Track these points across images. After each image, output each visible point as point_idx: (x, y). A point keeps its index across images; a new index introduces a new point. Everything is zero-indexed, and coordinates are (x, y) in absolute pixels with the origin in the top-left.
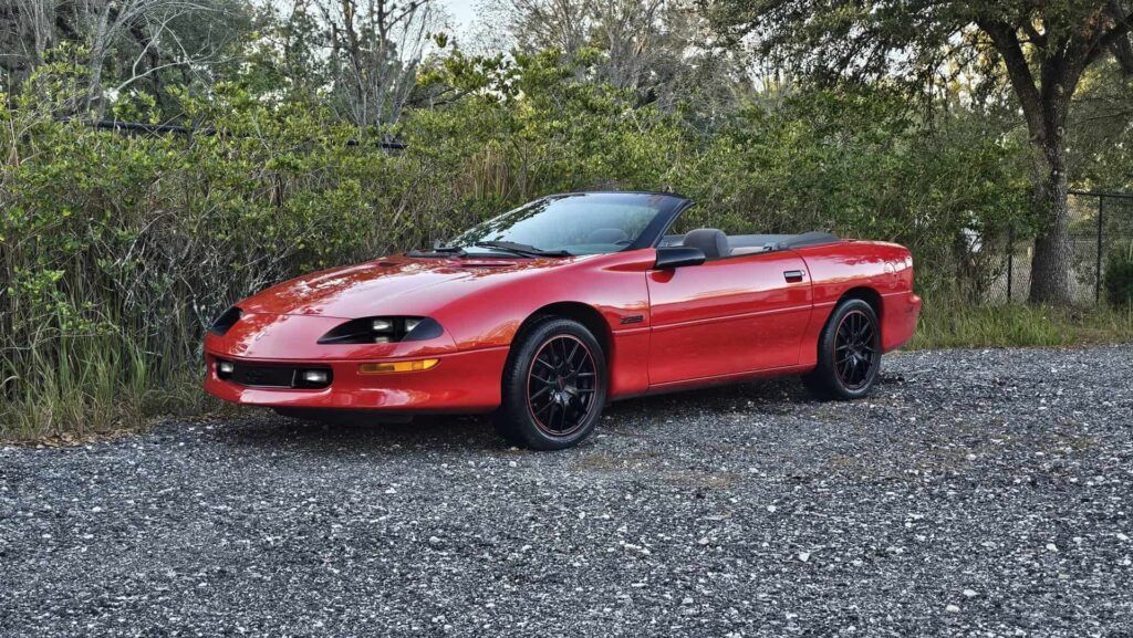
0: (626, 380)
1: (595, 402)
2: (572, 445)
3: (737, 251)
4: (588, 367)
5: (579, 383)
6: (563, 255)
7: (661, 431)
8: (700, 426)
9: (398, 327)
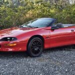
0: (46, 46)
1: (41, 50)
2: (38, 56)
3: (65, 27)
4: (40, 45)
5: (39, 47)
6: (37, 28)
7: (52, 54)
8: (58, 53)
9: (11, 39)
